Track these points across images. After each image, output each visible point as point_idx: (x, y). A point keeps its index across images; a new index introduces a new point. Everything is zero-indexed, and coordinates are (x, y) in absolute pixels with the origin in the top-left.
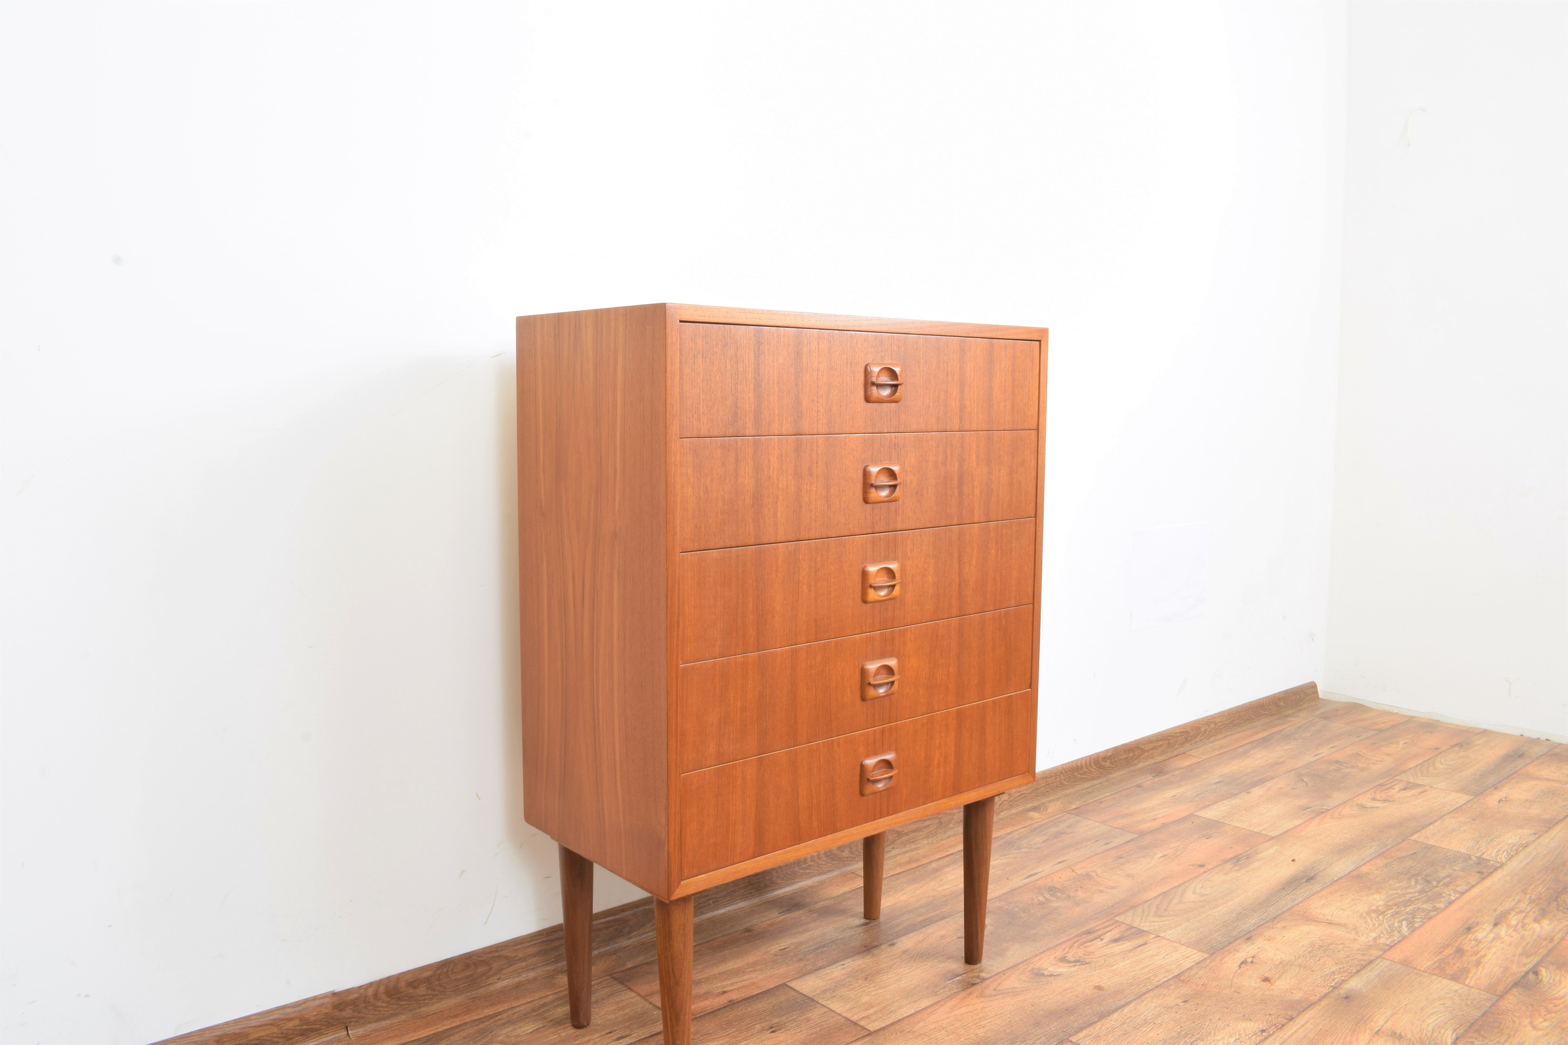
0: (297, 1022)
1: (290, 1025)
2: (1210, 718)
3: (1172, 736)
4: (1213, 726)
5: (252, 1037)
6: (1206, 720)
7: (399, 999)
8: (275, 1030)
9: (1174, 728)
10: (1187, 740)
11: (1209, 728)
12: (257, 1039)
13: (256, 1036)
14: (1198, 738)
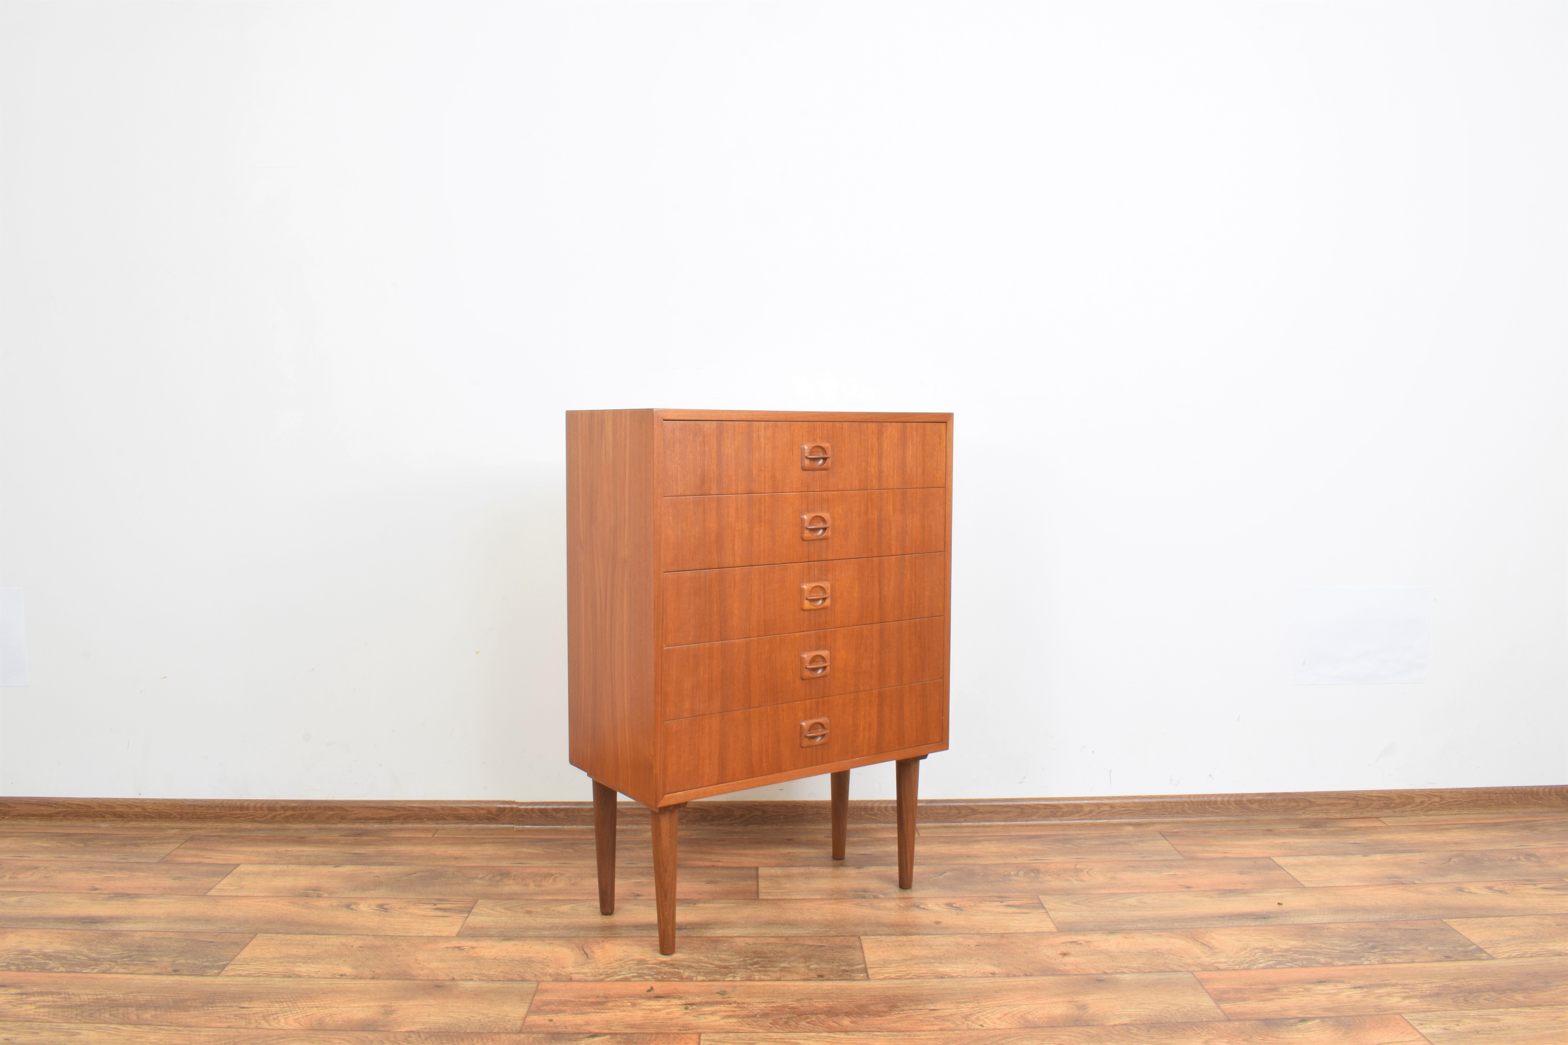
0: (485, 811)
1: (482, 812)
2: (1434, 791)
3: (1364, 798)
4: (1437, 799)
5: (460, 812)
6: (1428, 792)
7: (546, 816)
8: (473, 812)
9: (1372, 791)
10: (1387, 806)
11: (1429, 800)
12: (463, 814)
13: (463, 812)
14: (1408, 808)
